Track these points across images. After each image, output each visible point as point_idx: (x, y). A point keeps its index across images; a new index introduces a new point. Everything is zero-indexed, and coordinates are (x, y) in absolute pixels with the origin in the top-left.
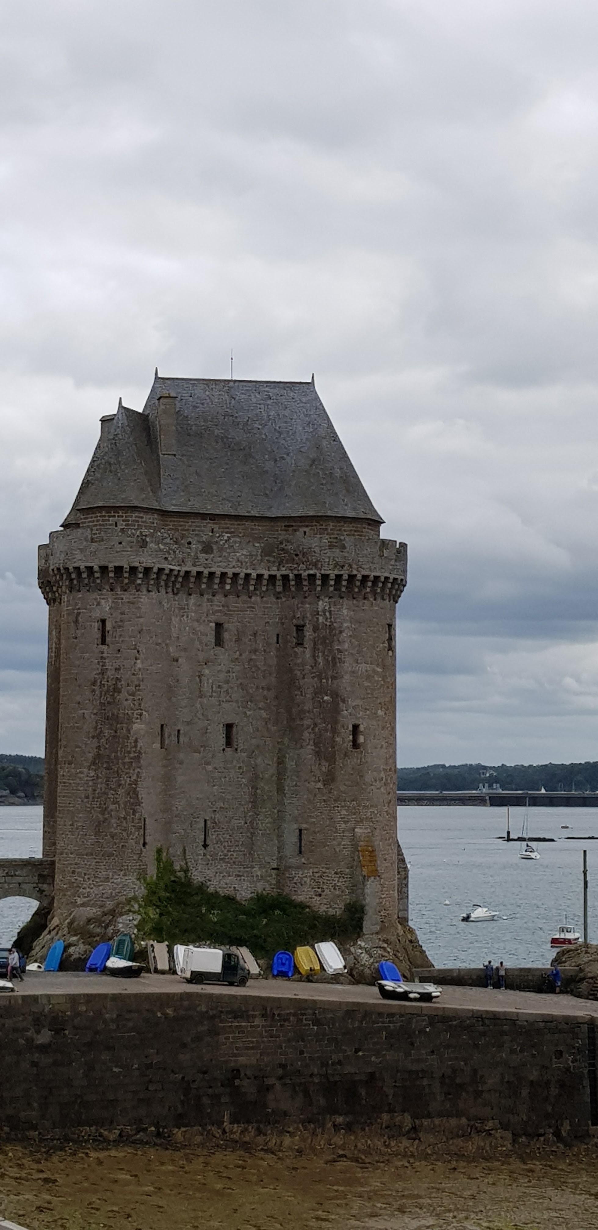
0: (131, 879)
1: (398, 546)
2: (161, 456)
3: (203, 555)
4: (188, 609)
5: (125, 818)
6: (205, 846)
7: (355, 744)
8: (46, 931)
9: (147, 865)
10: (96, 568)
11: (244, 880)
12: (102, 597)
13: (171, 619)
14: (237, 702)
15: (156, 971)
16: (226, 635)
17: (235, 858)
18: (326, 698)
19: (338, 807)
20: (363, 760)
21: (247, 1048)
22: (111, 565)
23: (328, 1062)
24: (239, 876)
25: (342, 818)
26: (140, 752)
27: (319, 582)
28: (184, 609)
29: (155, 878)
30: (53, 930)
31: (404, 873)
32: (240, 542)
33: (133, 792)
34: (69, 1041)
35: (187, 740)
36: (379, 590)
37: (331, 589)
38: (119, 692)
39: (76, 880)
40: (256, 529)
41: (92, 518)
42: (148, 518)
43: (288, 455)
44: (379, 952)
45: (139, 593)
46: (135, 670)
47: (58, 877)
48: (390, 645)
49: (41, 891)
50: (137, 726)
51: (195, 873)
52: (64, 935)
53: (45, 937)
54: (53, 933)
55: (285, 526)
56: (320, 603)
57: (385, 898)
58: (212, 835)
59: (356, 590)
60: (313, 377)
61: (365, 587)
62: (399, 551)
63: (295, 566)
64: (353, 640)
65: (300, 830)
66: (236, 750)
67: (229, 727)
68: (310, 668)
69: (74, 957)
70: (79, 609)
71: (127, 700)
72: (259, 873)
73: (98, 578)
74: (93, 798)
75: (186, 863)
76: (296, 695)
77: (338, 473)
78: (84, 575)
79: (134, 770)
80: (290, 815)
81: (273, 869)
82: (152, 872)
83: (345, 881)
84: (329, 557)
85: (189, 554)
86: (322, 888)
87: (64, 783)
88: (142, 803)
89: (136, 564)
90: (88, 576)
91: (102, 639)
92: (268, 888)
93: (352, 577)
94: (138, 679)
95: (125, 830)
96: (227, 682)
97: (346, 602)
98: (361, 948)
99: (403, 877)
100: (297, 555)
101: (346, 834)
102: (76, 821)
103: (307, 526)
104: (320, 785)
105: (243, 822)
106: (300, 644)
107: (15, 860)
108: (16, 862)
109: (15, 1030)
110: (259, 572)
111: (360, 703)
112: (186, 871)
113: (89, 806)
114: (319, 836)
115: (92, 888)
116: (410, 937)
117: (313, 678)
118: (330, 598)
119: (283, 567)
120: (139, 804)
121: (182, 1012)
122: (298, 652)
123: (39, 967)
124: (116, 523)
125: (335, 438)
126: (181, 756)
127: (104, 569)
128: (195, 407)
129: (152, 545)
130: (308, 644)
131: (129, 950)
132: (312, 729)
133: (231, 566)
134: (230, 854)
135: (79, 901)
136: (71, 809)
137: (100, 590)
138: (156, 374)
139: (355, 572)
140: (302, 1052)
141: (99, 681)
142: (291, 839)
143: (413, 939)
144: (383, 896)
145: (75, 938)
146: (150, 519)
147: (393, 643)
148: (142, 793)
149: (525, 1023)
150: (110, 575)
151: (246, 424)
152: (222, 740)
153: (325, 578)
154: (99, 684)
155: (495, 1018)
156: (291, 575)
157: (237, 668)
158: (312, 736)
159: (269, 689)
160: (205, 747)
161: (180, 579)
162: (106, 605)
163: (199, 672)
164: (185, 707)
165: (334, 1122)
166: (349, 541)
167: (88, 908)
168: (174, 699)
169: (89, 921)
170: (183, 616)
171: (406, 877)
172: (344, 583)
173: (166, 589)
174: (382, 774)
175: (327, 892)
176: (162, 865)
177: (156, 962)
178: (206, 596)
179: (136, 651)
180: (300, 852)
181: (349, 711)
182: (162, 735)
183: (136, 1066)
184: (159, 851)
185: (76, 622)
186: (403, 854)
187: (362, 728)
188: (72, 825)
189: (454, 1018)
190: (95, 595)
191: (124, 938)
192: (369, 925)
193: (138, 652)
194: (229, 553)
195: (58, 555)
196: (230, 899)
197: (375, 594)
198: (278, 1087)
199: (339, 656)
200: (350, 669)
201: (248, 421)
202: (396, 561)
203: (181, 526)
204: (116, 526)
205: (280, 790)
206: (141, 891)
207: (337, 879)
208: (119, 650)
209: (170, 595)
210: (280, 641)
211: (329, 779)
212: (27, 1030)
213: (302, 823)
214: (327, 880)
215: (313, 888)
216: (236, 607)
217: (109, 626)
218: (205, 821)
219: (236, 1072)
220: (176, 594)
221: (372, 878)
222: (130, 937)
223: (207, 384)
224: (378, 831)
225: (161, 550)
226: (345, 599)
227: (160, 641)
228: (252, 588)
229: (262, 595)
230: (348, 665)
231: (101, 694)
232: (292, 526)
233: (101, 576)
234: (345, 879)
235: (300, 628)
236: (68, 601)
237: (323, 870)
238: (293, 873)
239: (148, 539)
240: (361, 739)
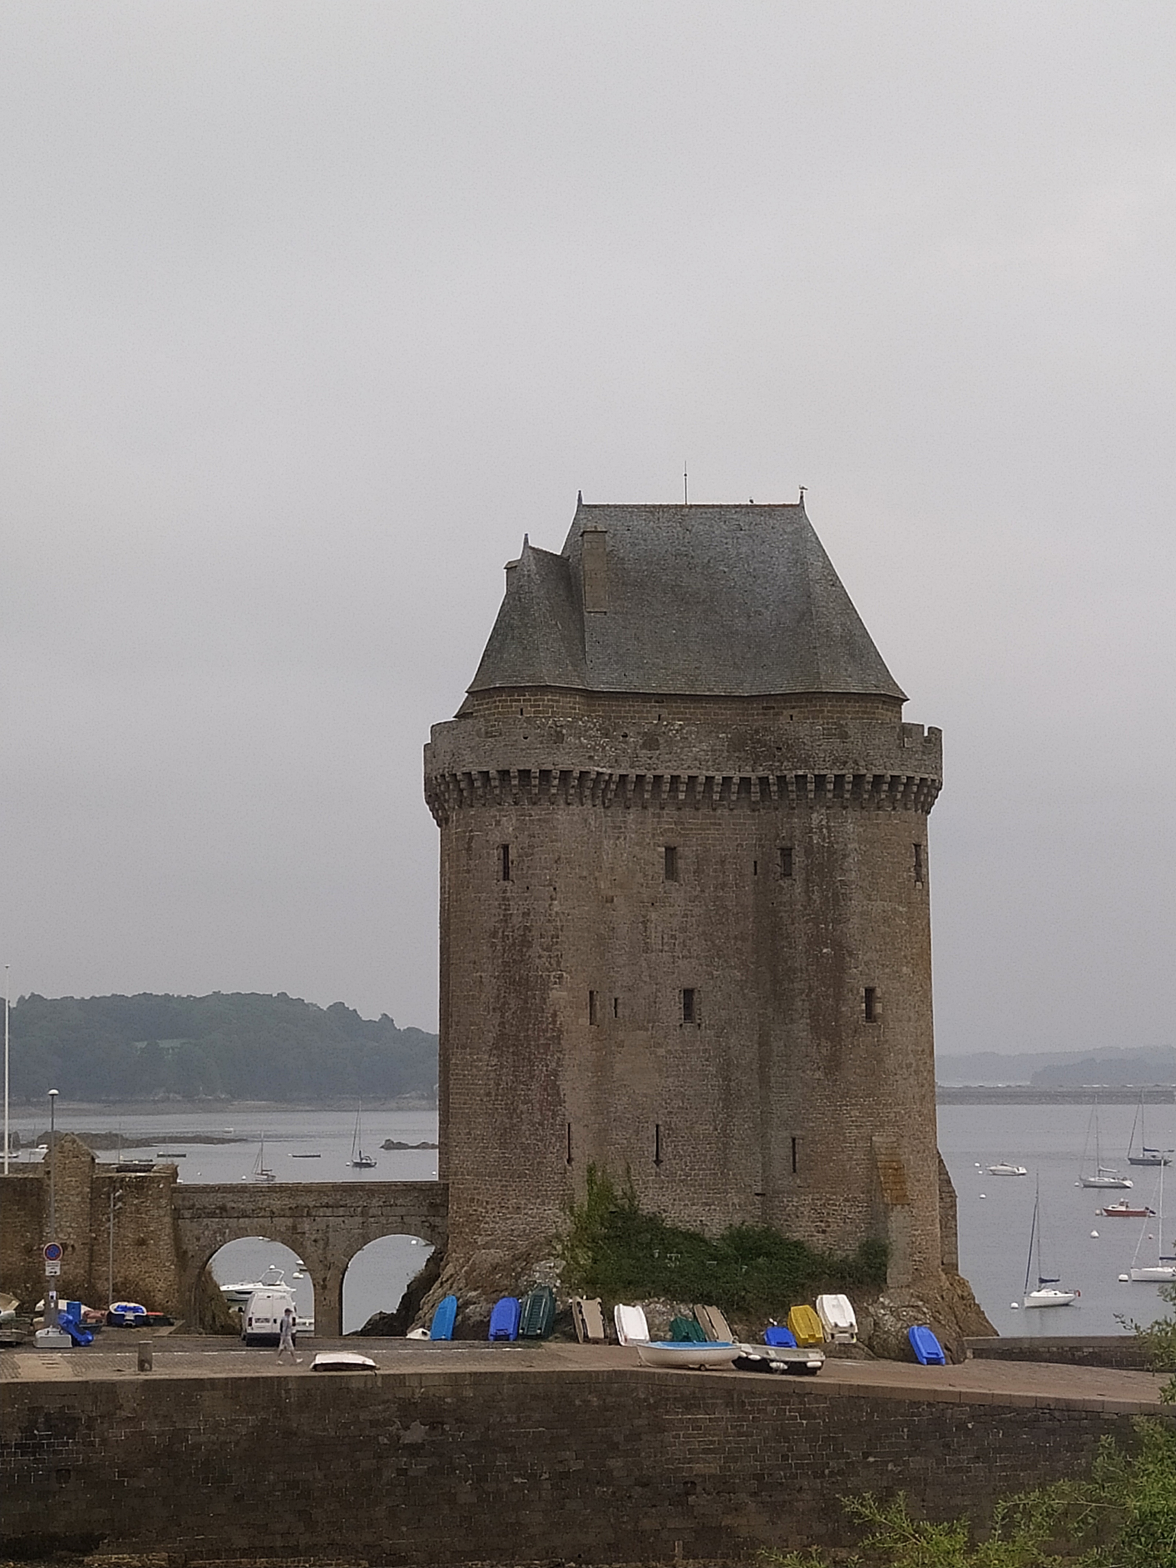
0: (552, 1210)
1: (926, 734)
2: (586, 614)
3: (644, 751)
4: (625, 827)
5: (541, 1124)
6: (658, 1162)
7: (870, 1015)
8: (437, 1284)
9: (573, 1189)
10: (493, 773)
11: (715, 1210)
12: (503, 813)
13: (601, 842)
14: (698, 957)
15: (587, 1340)
16: (681, 864)
17: (701, 1179)
18: (825, 951)
19: (847, 1106)
20: (882, 1038)
21: (706, 1451)
22: (513, 770)
23: (823, 1472)
24: (706, 1204)
25: (853, 1122)
26: (560, 1030)
27: (811, 787)
28: (621, 828)
29: (585, 1208)
30: (446, 1281)
31: (949, 1200)
32: (698, 732)
33: (552, 1088)
34: (451, 1440)
35: (627, 1012)
36: (899, 796)
37: (830, 795)
38: (529, 945)
39: (475, 1210)
40: (722, 714)
41: (487, 703)
42: (566, 701)
43: (767, 607)
44: (911, 1313)
45: (555, 806)
46: (550, 915)
47: (453, 1207)
48: (918, 873)
49: (433, 1227)
50: (557, 994)
51: (645, 1201)
52: (461, 1289)
53: (436, 1290)
54: (447, 1286)
55: (763, 708)
56: (815, 815)
57: (920, 1235)
58: (667, 1146)
59: (866, 796)
60: (802, 497)
61: (878, 792)
62: (928, 740)
63: (777, 764)
64: (863, 868)
65: (794, 1140)
66: (699, 1025)
67: (688, 994)
68: (801, 908)
69: (472, 1320)
70: (471, 831)
71: (540, 957)
72: (736, 1201)
73: (496, 787)
74: (496, 1095)
75: (631, 1187)
76: (783, 947)
77: (838, 630)
78: (477, 784)
79: (552, 1056)
80: (779, 1117)
81: (757, 1194)
82: (582, 1197)
83: (860, 1212)
84: (825, 751)
85: (624, 751)
86: (827, 1222)
87: (457, 1075)
88: (565, 1102)
89: (548, 767)
90: (483, 784)
91: (504, 873)
92: (750, 1222)
93: (858, 778)
94: (556, 928)
95: (541, 1140)
96: (684, 930)
97: (851, 814)
98: (884, 1307)
99: (948, 1205)
100: (779, 749)
101: (860, 1144)
102: (474, 1129)
103: (793, 708)
104: (818, 1075)
105: (711, 1128)
106: (787, 874)
107: (395, 1184)
108: (396, 1186)
109: (374, 1424)
110: (725, 774)
111: (875, 956)
112: (632, 1198)
113: (491, 1106)
114: (821, 1148)
115: (497, 1223)
116: (959, 1292)
117: (807, 922)
118: (828, 808)
119: (761, 765)
120: (561, 1102)
121: (610, 1400)
122: (785, 886)
123: (424, 1334)
124: (522, 710)
125: (835, 582)
126: (621, 1035)
127: (504, 774)
128: (634, 545)
129: (571, 739)
130: (798, 875)
131: (547, 1310)
132: (807, 996)
133: (685, 766)
134: (693, 1173)
135: (480, 1241)
136: (467, 1111)
137: (500, 804)
138: (580, 499)
139: (863, 771)
140: (785, 1457)
141: (501, 931)
142: (780, 1151)
143: (965, 1294)
144: (916, 1233)
145: (474, 1293)
146: (569, 702)
147: (924, 870)
148: (565, 1086)
149: (1116, 1417)
150: (513, 783)
151: (707, 566)
152: (677, 1011)
153: (820, 780)
154: (500, 934)
155: (1068, 1408)
156: (771, 777)
157: (696, 911)
158: (807, 1004)
159: (744, 940)
160: (654, 1022)
161: (613, 786)
162: (509, 825)
163: (644, 917)
164: (624, 966)
165: (834, 1559)
166: (853, 728)
167: (492, 1251)
168: (608, 956)
169: (495, 1268)
170: (619, 838)
171: (954, 1205)
172: (849, 787)
173: (593, 800)
174: (911, 1059)
175: (833, 1226)
176: (595, 1191)
177: (585, 1328)
178: (651, 810)
179: (552, 888)
180: (795, 1171)
181: (860, 969)
182: (592, 1006)
183: (547, 1476)
184: (591, 1170)
185: (469, 849)
186: (947, 1173)
187: (879, 993)
188: (469, 1133)
189: (1010, 1409)
190: (493, 812)
191: (541, 1293)
192: (895, 1274)
193: (555, 889)
194: (682, 748)
195: (441, 757)
196: (694, 1237)
197: (893, 801)
198: (752, 1506)
199: (843, 891)
200: (860, 909)
201: (709, 562)
202: (923, 752)
203: (613, 711)
204: (522, 714)
205: (764, 1082)
206: (566, 1226)
207: (847, 1209)
208: (528, 888)
209: (600, 810)
210: (758, 871)
211: (833, 1065)
212: (389, 1422)
213: (795, 1129)
214: (834, 1210)
215: (813, 1222)
216: (694, 824)
217: (513, 854)
218: (657, 1126)
219: (690, 1486)
220: (608, 807)
221: (899, 1207)
222: (551, 1293)
223: (651, 512)
224: (906, 1139)
225: (582, 746)
226: (850, 809)
227: (585, 874)
228: (716, 797)
229: (731, 807)
230: (856, 903)
231: (504, 949)
232: (774, 708)
233: (501, 784)
234: (860, 1209)
235: (787, 853)
236: (457, 821)
237: (828, 1196)
238: (785, 1200)
239: (564, 731)
240: (878, 1008)
